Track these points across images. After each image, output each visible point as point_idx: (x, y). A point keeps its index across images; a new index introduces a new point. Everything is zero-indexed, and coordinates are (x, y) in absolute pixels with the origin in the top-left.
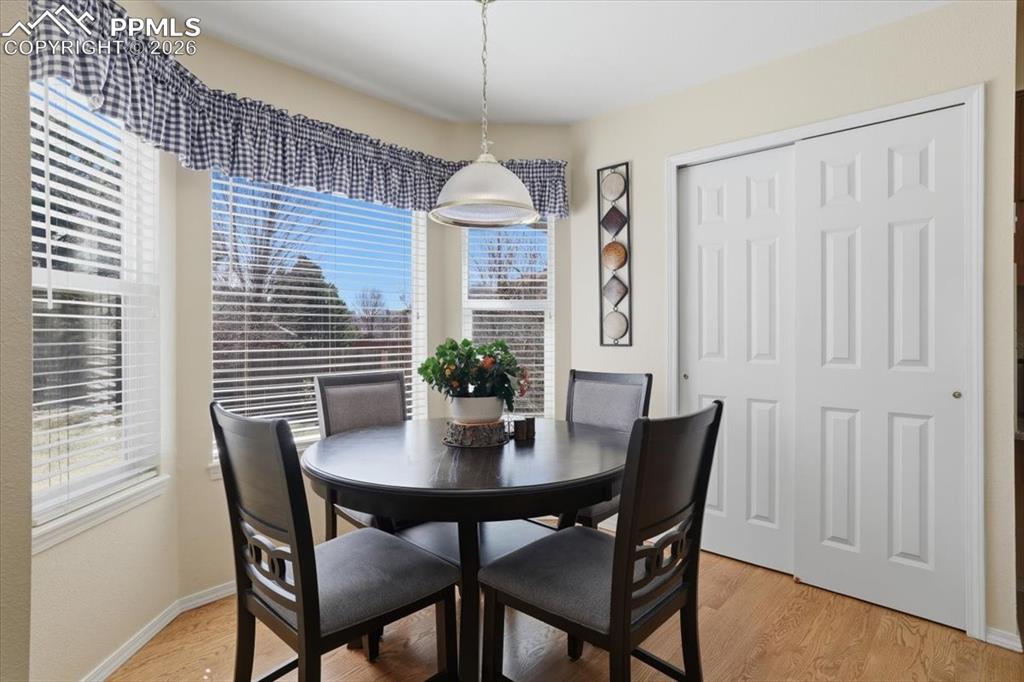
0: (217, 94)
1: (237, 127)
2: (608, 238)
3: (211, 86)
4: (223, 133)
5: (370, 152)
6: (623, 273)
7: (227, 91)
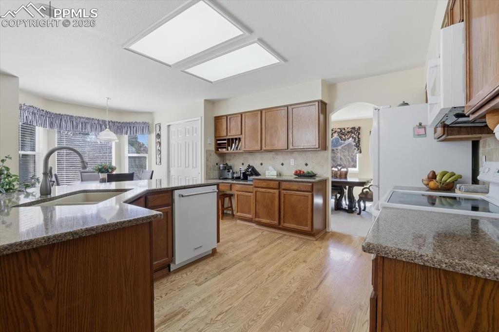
0: (56, 114)
1: (61, 120)
2: (157, 140)
3: (55, 112)
4: (58, 122)
5: (96, 122)
6: (159, 148)
7: (58, 113)
